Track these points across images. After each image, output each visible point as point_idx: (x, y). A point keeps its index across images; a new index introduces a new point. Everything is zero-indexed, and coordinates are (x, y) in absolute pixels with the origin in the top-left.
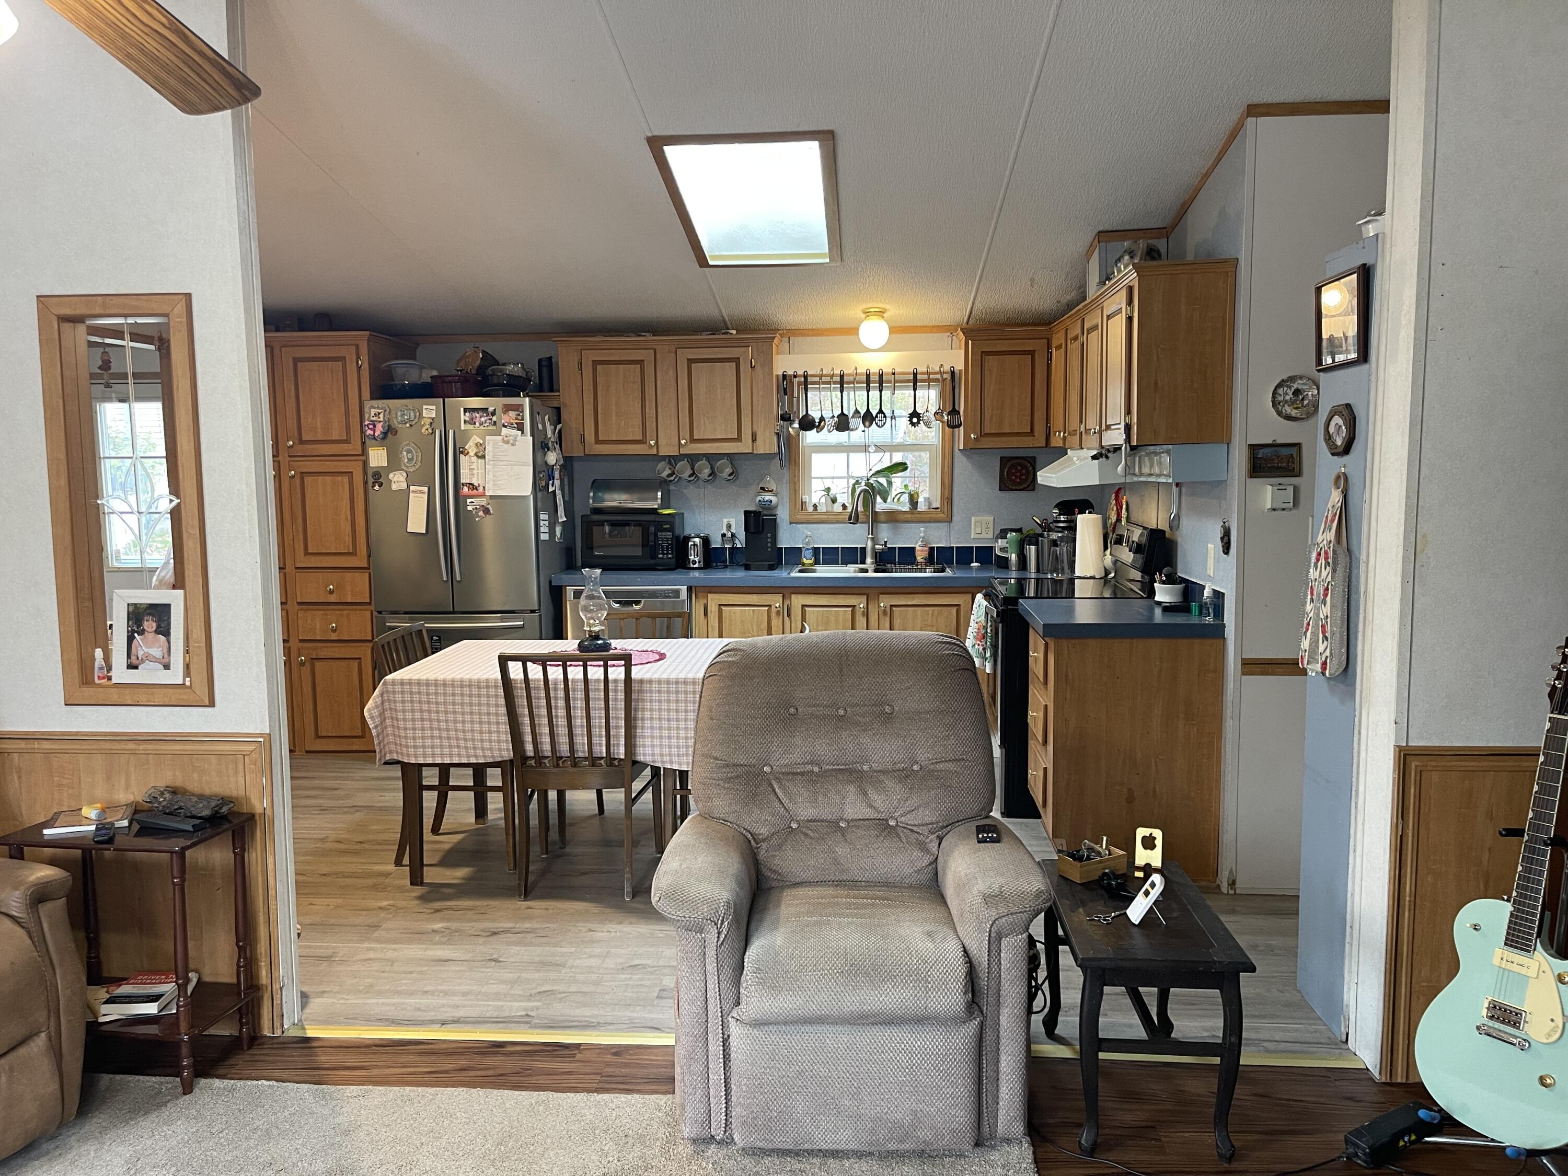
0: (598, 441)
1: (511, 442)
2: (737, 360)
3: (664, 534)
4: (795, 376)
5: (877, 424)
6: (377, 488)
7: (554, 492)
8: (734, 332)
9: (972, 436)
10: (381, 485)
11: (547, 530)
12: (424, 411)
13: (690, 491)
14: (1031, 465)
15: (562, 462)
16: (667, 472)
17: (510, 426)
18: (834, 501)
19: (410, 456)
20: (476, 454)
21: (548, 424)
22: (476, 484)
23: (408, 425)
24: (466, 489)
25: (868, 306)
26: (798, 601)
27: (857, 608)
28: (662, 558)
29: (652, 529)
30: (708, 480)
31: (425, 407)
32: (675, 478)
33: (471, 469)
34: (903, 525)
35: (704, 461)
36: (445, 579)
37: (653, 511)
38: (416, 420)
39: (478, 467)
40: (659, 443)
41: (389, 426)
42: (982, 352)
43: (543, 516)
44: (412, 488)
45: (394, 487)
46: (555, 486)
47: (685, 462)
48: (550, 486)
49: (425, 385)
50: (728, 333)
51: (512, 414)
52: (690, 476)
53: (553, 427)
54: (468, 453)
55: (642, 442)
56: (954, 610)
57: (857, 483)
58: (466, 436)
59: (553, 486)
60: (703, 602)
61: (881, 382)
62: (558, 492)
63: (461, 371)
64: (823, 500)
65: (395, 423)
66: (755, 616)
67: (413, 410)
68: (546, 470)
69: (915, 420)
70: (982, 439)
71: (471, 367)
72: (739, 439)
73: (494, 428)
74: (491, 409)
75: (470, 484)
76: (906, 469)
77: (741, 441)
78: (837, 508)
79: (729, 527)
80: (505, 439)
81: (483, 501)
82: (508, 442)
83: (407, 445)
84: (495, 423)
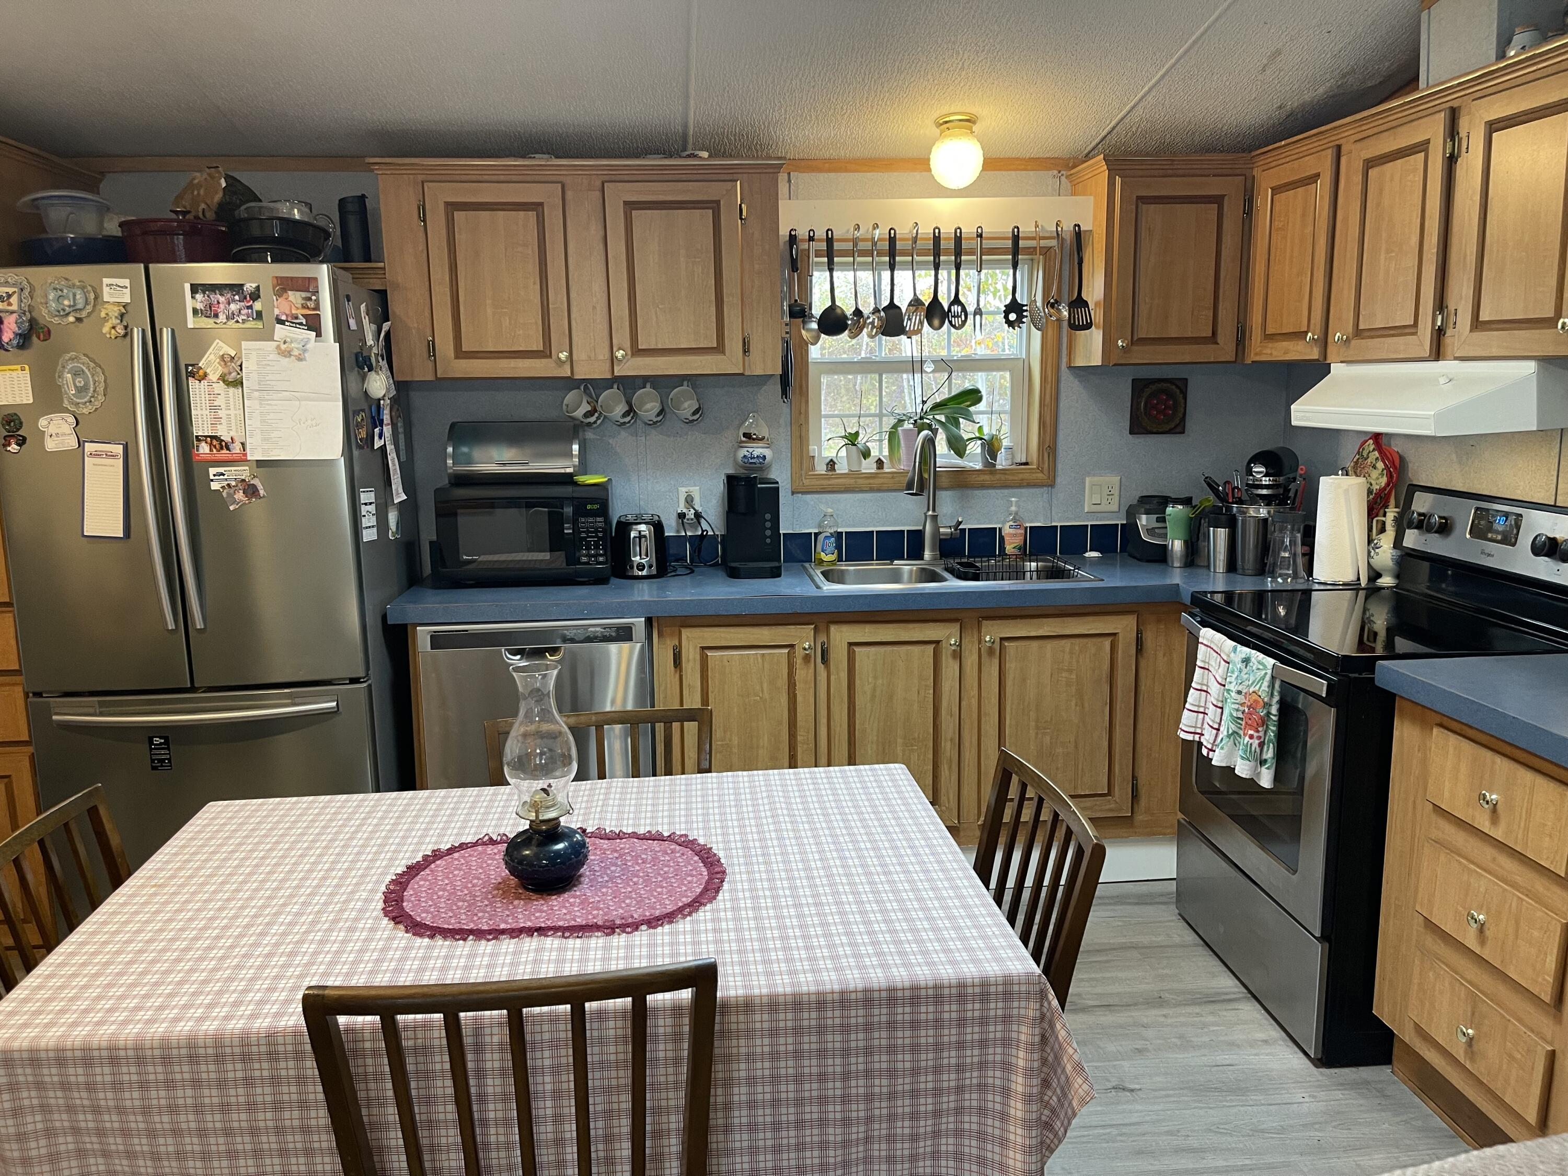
0: (460, 353)
1: (296, 353)
2: (714, 206)
3: (591, 520)
4: (811, 239)
5: (950, 322)
6: (13, 448)
7: (383, 448)
8: (705, 154)
9: (1120, 343)
10: (22, 442)
11: (373, 521)
12: (106, 290)
13: (622, 441)
14: (1182, 392)
15: (393, 393)
16: (585, 407)
17: (292, 321)
18: (866, 454)
19: (80, 382)
20: (223, 378)
21: (366, 321)
22: (226, 438)
23: (71, 319)
24: (204, 448)
25: (945, 111)
26: (841, 635)
27: (944, 644)
28: (587, 563)
29: (568, 510)
30: (655, 423)
31: (106, 281)
32: (598, 418)
33: (214, 409)
34: (977, 492)
35: (648, 389)
36: (171, 626)
37: (567, 479)
38: (89, 308)
39: (228, 403)
40: (575, 358)
41: (33, 322)
42: (1138, 198)
43: (367, 496)
44: (89, 447)
45: (51, 445)
46: (384, 438)
47: (615, 390)
48: (376, 438)
49: (109, 241)
50: (695, 156)
51: (295, 297)
52: (624, 416)
53: (374, 327)
54: (205, 375)
55: (545, 353)
56: (1107, 643)
57: (900, 422)
58: (201, 342)
59: (380, 438)
60: (671, 643)
61: (958, 252)
62: (390, 448)
63: (184, 213)
64: (843, 453)
65: (45, 316)
66: (766, 665)
67: (83, 288)
68: (366, 407)
69: (1013, 317)
70: (1135, 348)
71: (203, 206)
72: (719, 349)
73: (259, 325)
74: (249, 287)
75: (212, 437)
76: (979, 400)
77: (723, 352)
78: (868, 466)
79: (689, 501)
80: (283, 347)
81: (242, 472)
82: (287, 354)
83: (72, 359)
84: (259, 315)
